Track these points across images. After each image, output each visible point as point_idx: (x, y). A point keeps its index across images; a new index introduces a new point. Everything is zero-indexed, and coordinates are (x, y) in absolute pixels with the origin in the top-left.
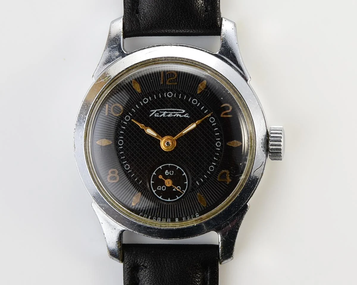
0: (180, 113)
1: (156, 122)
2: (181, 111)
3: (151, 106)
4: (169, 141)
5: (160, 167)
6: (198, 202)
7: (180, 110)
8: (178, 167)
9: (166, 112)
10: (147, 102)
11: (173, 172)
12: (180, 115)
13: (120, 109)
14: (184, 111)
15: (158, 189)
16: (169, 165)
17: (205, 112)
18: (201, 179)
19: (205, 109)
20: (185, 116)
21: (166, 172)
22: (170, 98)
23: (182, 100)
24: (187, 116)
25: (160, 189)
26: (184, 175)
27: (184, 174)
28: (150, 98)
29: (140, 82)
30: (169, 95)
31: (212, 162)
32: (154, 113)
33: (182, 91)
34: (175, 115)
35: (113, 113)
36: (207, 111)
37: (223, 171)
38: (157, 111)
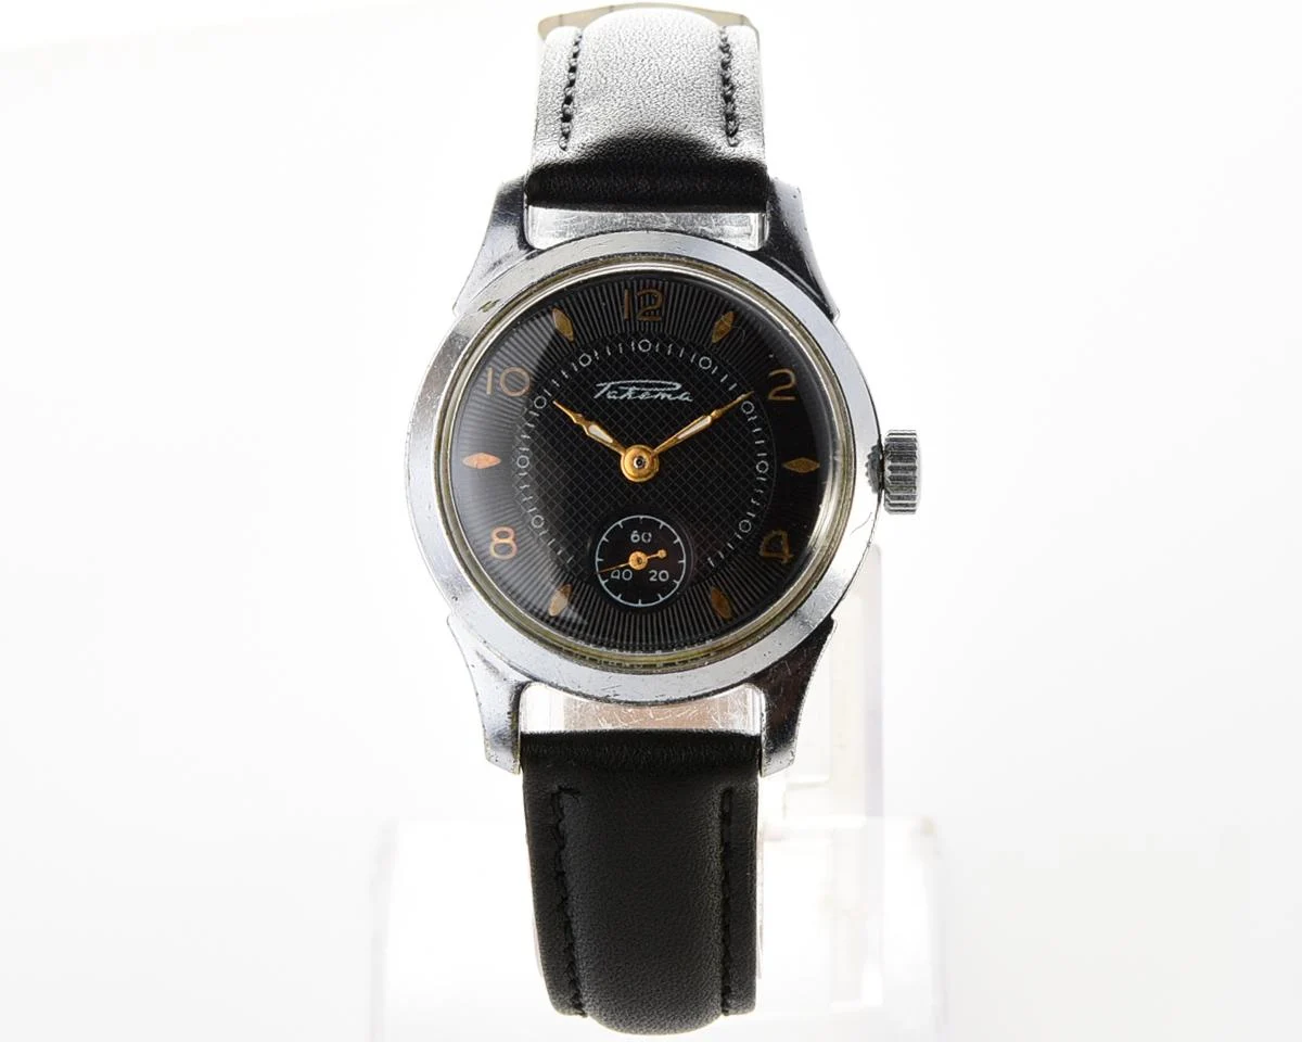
0: (669, 391)
1: (610, 411)
2: (671, 386)
3: (598, 373)
4: (645, 456)
5: (620, 523)
6: (713, 610)
7: (670, 383)
8: (663, 523)
9: (635, 388)
10: (589, 363)
11: (650, 535)
12: (669, 396)
13: (523, 381)
14: (678, 386)
15: (612, 577)
16: (641, 517)
17: (731, 389)
18: (720, 553)
19: (730, 381)
20: (681, 397)
21: (633, 536)
22: (645, 354)
23: (674, 359)
24: (687, 399)
25: (618, 577)
26: (678, 543)
27: (679, 539)
28: (596, 354)
29: (573, 316)
30: (643, 346)
31: (745, 510)
32: (605, 389)
33: (675, 338)
34: (656, 397)
35: (506, 390)
36: (735, 385)
37: (774, 533)
38: (612, 386)
